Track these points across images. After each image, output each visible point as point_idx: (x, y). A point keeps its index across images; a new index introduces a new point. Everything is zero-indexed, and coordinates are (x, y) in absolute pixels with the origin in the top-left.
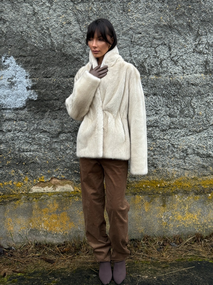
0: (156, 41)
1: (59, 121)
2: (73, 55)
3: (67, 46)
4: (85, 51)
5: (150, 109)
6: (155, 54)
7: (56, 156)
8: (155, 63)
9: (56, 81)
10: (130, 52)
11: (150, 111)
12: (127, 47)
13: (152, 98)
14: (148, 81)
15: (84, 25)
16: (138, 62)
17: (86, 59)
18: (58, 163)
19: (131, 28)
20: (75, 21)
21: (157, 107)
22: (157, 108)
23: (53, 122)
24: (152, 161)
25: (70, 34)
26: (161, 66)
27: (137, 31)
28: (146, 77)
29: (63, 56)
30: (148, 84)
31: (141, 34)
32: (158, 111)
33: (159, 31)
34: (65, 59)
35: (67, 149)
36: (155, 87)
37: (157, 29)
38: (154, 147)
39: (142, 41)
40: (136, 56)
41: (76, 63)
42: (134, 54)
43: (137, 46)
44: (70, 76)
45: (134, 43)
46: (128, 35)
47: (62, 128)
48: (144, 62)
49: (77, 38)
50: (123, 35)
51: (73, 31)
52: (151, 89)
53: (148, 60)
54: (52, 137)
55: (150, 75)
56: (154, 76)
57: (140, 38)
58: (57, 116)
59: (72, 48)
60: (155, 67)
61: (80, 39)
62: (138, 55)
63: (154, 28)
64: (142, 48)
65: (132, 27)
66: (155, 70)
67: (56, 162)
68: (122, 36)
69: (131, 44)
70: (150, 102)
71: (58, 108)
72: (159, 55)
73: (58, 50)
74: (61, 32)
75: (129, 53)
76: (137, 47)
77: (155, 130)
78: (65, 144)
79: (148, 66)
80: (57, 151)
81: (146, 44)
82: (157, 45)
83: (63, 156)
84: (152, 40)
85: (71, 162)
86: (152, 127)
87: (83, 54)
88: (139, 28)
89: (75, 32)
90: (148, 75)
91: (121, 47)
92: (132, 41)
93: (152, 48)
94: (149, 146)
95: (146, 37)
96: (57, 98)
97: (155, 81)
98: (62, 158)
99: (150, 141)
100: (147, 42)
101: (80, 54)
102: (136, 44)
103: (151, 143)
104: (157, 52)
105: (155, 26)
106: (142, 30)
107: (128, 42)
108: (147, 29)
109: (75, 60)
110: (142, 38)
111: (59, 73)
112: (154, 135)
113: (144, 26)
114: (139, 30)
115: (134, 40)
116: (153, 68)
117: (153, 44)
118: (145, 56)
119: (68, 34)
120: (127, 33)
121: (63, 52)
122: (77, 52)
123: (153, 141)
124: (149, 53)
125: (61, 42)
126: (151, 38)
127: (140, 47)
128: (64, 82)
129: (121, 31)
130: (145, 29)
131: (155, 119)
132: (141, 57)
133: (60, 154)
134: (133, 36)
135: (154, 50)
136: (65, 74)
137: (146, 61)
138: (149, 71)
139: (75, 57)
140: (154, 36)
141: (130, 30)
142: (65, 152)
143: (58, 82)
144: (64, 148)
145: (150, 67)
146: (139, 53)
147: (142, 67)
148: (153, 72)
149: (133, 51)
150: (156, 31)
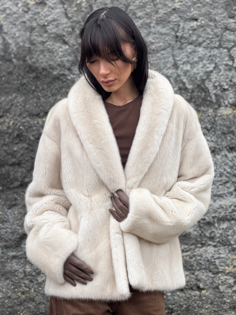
0: (230, 34)
2: (51, 68)
3: (37, 51)
5: (221, 181)
6: (230, 63)
7: (14, 289)
8: (231, 81)
9: (13, 124)
10: (174, 60)
11: (222, 185)
12: (168, 49)
13: (226, 156)
14: (215, 120)
15: (74, 5)
16: (193, 79)
18: (19, 305)
19: (174, 9)
23: (8, 213)
24: (232, 297)
25: (44, 26)
27: (188, 14)
28: (211, 111)
29: (28, 72)
30: (217, 126)
31: (196, 20)
34: (34, 78)
36: (233, 132)
37: (232, 9)
38: (234, 267)
39: (199, 36)
40: (188, 67)
41: (57, 84)
42: (183, 64)
43: (188, 47)
45: (183, 41)
46: (168, 24)
48: (205, 80)
49: (58, 32)
50: (157, 24)
51: (49, 18)
52: (223, 137)
53: (214, 77)
54: (6, 247)
55: (220, 106)
56: (228, 109)
57: (194, 30)
58: (16, 199)
59: (47, 55)
60: (230, 89)
61: (64, 36)
62: (193, 64)
63: (224, 7)
64: (200, 49)
65: (178, 7)
66: (231, 95)
67: (15, 303)
68: (156, 26)
69: (176, 41)
70: (221, 166)
71: (19, 183)
73: (18, 59)
74: (24, 22)
76: (190, 48)
79: (215, 87)
80: (17, 278)
81: (208, 42)
82: (233, 44)
84: (222, 34)
86: (229, 220)
87: (72, 66)
88: (192, 9)
89: (54, 20)
90: (216, 106)
91: (153, 50)
92: (177, 37)
93: (221, 49)
94: (222, 264)
95: (207, 27)
96: (17, 162)
97: (232, 119)
98: (27, 294)
99: (224, 251)
100: (211, 37)
101: (64, 65)
102: (186, 41)
103: (227, 256)
104: (233, 57)
105: (227, 3)
106: (200, 12)
107: (169, 38)
108: (209, 10)
109: (54, 78)
110: (199, 28)
111: (20, 107)
112: (233, 239)
113: (203, 4)
114: (193, 13)
115: (183, 34)
116: (227, 93)
117: (225, 42)
118: (208, 67)
119: (38, 25)
120: (166, 19)
121: (28, 64)
122: (59, 62)
123: (232, 252)
124: (215, 61)
125: (24, 42)
126: (220, 30)
127: (197, 48)
128: (31, 127)
129: (154, 16)
130: (206, 11)
131: (234, 203)
132: (198, 70)
133: (23, 285)
134: (179, 26)
135: (227, 53)
136: (34, 108)
137: (209, 77)
138: (217, 98)
139: (55, 73)
140: (225, 25)
141: (172, 14)
142: (34, 280)
143: (17, 126)
144: (32, 270)
145: (220, 89)
146: (194, 60)
147: (201, 91)
148: (227, 99)
149: (181, 58)
150: (230, 14)
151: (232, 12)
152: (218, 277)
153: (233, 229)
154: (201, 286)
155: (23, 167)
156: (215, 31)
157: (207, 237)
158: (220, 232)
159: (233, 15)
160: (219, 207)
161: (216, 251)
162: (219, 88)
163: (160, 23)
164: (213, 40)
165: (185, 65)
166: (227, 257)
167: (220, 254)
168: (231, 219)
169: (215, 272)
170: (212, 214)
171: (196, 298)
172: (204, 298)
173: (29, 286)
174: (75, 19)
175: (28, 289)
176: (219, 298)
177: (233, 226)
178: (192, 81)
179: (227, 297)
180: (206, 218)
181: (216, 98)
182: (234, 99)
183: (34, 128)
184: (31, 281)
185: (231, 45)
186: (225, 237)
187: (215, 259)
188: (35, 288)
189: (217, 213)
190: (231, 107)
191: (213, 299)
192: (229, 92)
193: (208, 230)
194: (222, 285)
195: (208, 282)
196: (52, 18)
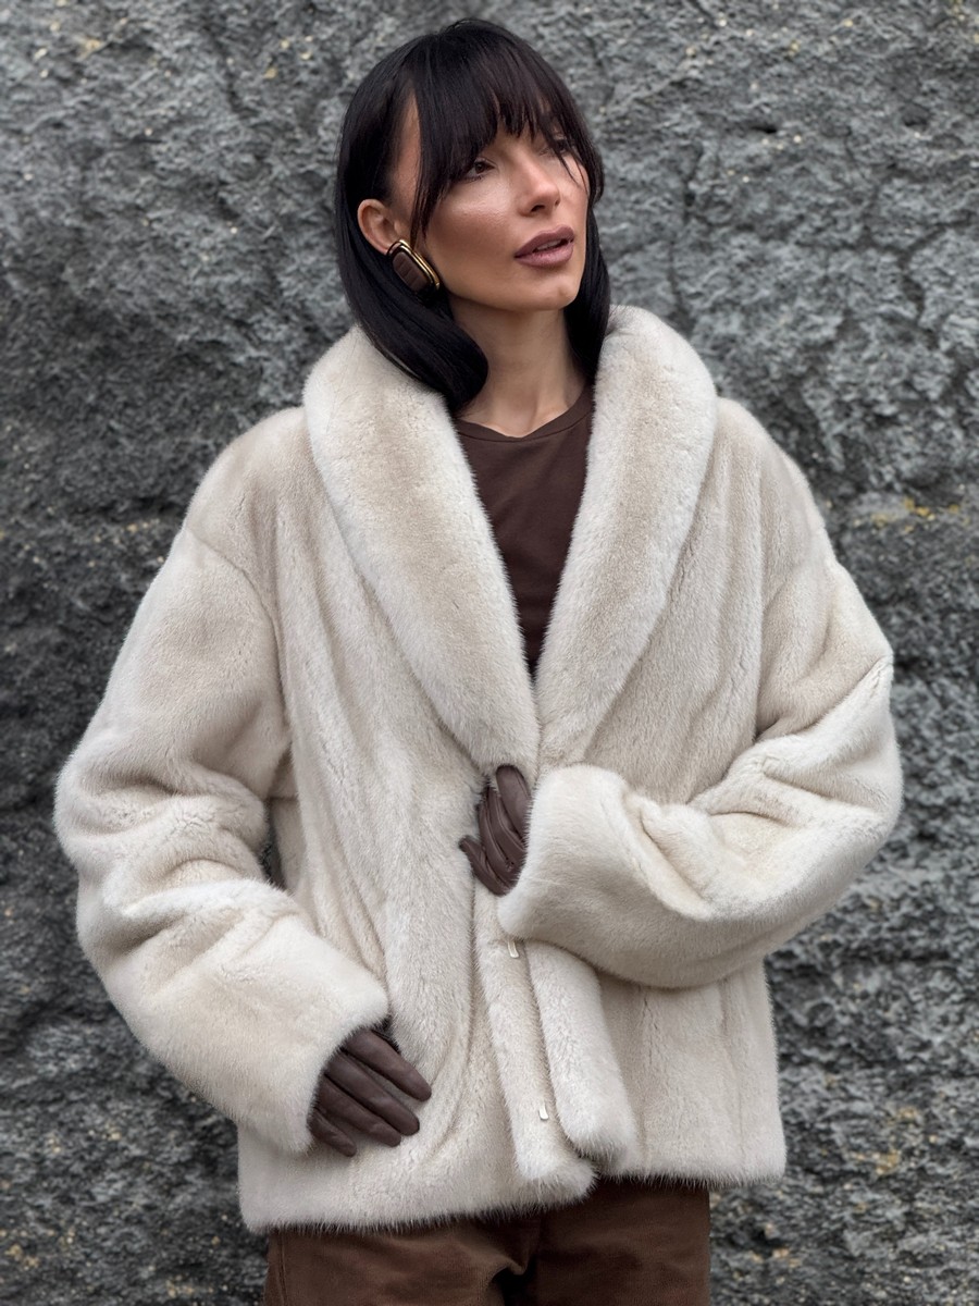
0: (908, 194)
1: (29, 904)
2: (165, 317)
3: (108, 245)
4: (274, 286)
6: (908, 311)
8: (908, 385)
10: (677, 293)
12: (653, 248)
15: (265, 58)
16: (752, 374)
17: (282, 356)
18: (11, 1297)
19: (680, 85)
20: (188, 26)
21: (932, 777)
22: (932, 787)
24: (895, 1277)
25: (140, 140)
26: (961, 414)
27: (738, 106)
29: (70, 332)
31: (770, 130)
32: (942, 812)
33: (940, 107)
34: (92, 358)
35: (97, 1169)
36: (912, 598)
37: (918, 91)
38: (909, 1153)
40: (733, 325)
41: (190, 385)
42: (713, 310)
43: (736, 241)
44: (136, 499)
45: (713, 215)
46: (655, 146)
47: (58, 969)
48: (801, 378)
49: (197, 169)
51: (162, 110)
53: (839, 365)
55: (860, 488)
56: (894, 499)
57: (764, 170)
58: (9, 858)
59: (152, 262)
60: (903, 418)
61: (223, 183)
62: (754, 313)
63: (887, 79)
64: (785, 252)
65: (694, 73)
66: (909, 444)
69: (686, 217)
71: (23, 790)
72: (943, 317)
73: (30, 278)
74: (58, 125)
75: (671, 298)
76: (741, 246)
77: (915, 994)
78: (80, 1113)
79: (843, 410)
80: (6, 1186)
81: (818, 223)
82: (918, 232)
83: (57, 1228)
84: (877, 189)
85: (136, 1283)
86: (889, 961)
87: (251, 309)
88: (754, 87)
89: (181, 120)
90: (846, 489)
92: (689, 198)
93: (871, 252)
94: (860, 1141)
95: (815, 159)
96: (15, 702)
97: (911, 542)
98: (48, 1251)
99: (867, 1089)
100: (830, 200)
101: (222, 306)
102: (727, 217)
103: (877, 1108)
104: (918, 286)
105: (900, 63)
106: (786, 98)
107: (654, 204)
108: (823, 89)
109: (178, 359)
110: (782, 166)
111: (33, 476)
112: (906, 1039)
113: (799, 66)
114: (756, 102)
115: (713, 187)
116: (890, 433)
117: (886, 222)
118: (815, 327)
119: (117, 136)
120: (644, 122)
121: (71, 296)
122: (201, 294)
123: (900, 1094)
124: (845, 301)
125: (58, 207)
126: (868, 172)
127: (771, 245)
128: (76, 558)
129: (597, 112)
130: (811, 95)
131: (913, 888)
132: (772, 338)
133: (30, 1214)
134: (700, 153)
135: (896, 270)
136: (92, 482)
137: (820, 369)
138: (851, 456)
139: (180, 338)
140: (891, 153)
141: (670, 104)
142: (76, 1196)
143: (21, 555)
144: (69, 1153)
145: (863, 419)
146: (756, 298)
147: (786, 424)
148: (891, 461)
149: (705, 286)
150: (910, 108)
151: (919, 100)
152: (838, 1193)
153: (907, 995)
154: (771, 1229)
155: (43, 725)
156: (847, 177)
157: (797, 1027)
158: (853, 1008)
159: (926, 115)
160: (848, 904)
161: (835, 1085)
162: (857, 413)
163: (621, 141)
164: (836, 213)
165: (720, 314)
166: (882, 1114)
167: (851, 1098)
168: (899, 954)
169: (826, 1175)
170: (821, 934)
171: (749, 1279)
172: (780, 1281)
173: (58, 1218)
174: (267, 115)
175: (51, 1233)
176: (843, 1281)
177: (904, 986)
178: (748, 382)
179: (876, 1276)
180: (798, 950)
181: (845, 454)
182: (920, 461)
183: (92, 564)
184: (66, 1200)
185: (911, 236)
186: (870, 1028)
187: (828, 1120)
188: (79, 1227)
189: (842, 928)
190: (906, 492)
191: (817, 1288)
192: (899, 431)
193: (803, 1001)
194: (856, 1229)
195: (799, 1213)
196: (172, 108)
